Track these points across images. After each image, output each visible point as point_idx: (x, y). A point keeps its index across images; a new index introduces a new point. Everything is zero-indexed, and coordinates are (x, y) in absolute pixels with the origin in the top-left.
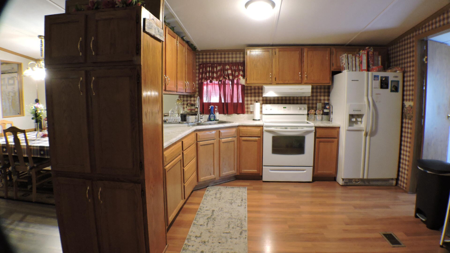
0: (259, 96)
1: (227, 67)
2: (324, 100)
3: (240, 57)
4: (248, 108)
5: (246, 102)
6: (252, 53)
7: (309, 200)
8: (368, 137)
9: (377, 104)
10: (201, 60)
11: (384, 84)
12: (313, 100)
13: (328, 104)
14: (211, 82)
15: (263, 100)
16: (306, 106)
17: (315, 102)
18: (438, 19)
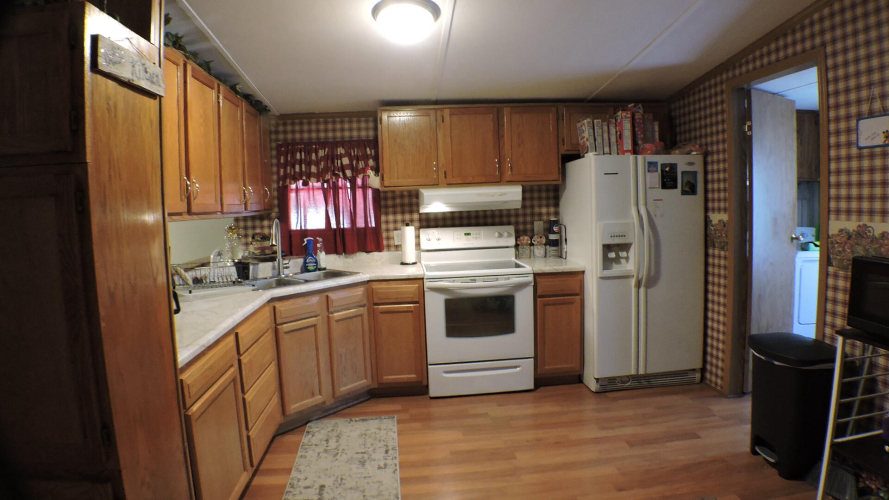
0: (411, 212)
1: (341, 151)
2: (548, 214)
3: (367, 129)
4: (388, 238)
5: (383, 226)
6: (392, 119)
7: (529, 435)
8: (642, 290)
9: (658, 222)
10: (281, 136)
11: (668, 179)
12: (525, 215)
13: (556, 223)
14: (305, 184)
15: (420, 220)
16: (511, 229)
17: (529, 219)
18: (773, 46)
